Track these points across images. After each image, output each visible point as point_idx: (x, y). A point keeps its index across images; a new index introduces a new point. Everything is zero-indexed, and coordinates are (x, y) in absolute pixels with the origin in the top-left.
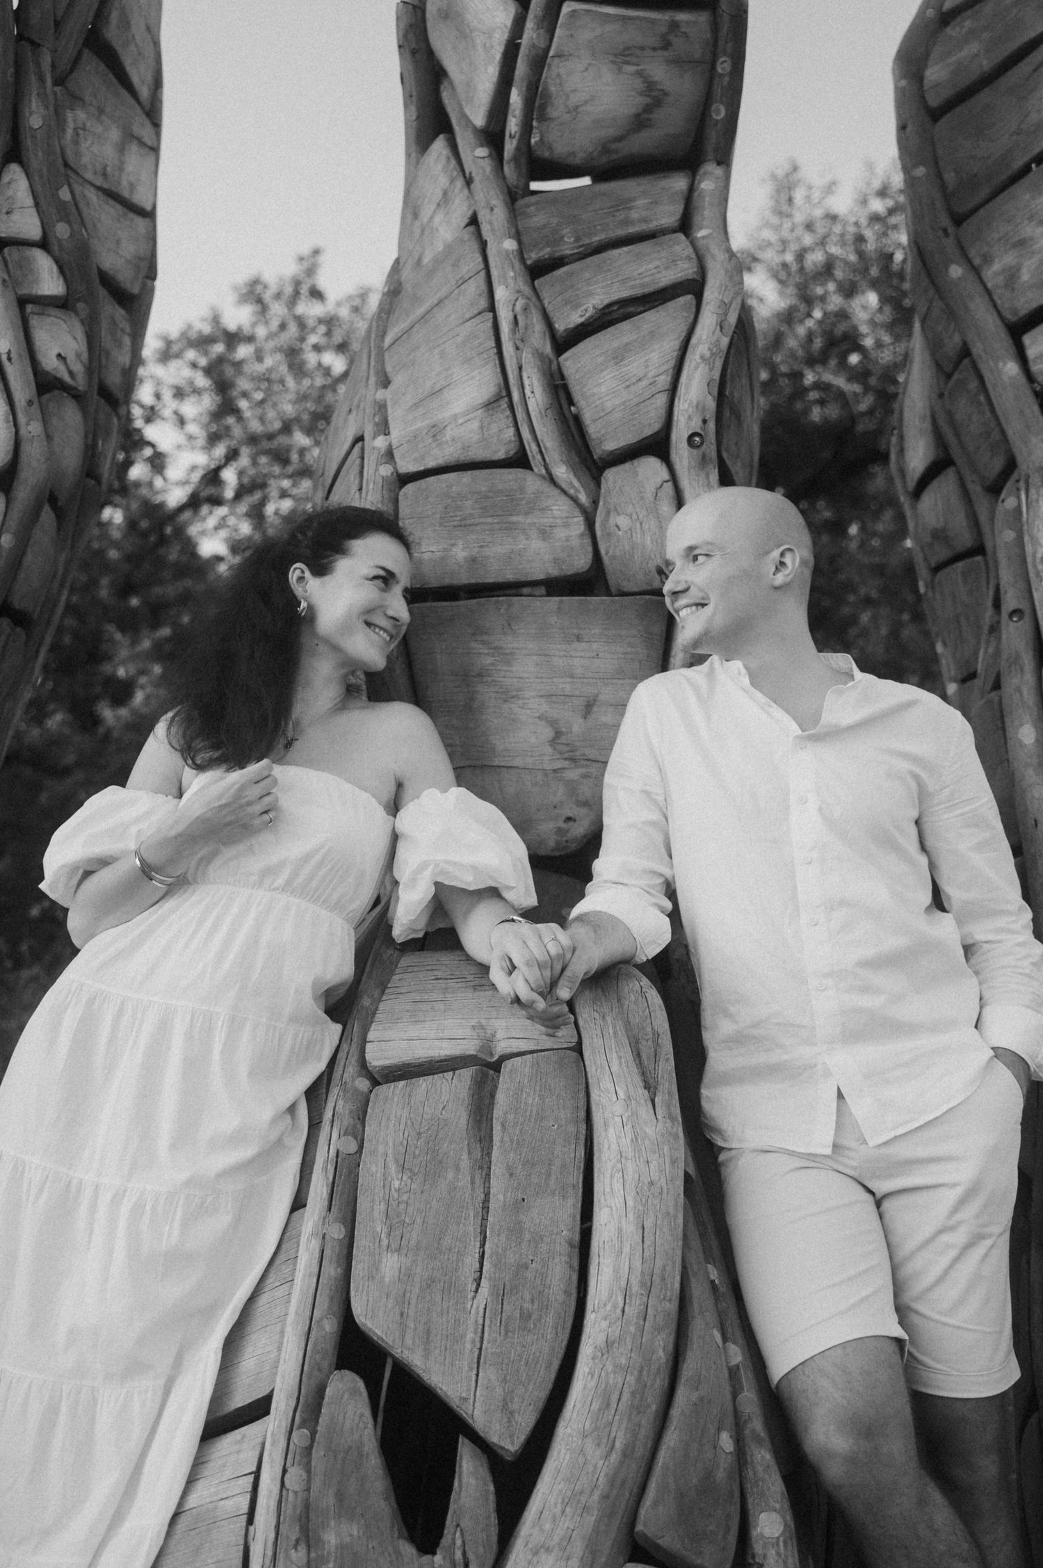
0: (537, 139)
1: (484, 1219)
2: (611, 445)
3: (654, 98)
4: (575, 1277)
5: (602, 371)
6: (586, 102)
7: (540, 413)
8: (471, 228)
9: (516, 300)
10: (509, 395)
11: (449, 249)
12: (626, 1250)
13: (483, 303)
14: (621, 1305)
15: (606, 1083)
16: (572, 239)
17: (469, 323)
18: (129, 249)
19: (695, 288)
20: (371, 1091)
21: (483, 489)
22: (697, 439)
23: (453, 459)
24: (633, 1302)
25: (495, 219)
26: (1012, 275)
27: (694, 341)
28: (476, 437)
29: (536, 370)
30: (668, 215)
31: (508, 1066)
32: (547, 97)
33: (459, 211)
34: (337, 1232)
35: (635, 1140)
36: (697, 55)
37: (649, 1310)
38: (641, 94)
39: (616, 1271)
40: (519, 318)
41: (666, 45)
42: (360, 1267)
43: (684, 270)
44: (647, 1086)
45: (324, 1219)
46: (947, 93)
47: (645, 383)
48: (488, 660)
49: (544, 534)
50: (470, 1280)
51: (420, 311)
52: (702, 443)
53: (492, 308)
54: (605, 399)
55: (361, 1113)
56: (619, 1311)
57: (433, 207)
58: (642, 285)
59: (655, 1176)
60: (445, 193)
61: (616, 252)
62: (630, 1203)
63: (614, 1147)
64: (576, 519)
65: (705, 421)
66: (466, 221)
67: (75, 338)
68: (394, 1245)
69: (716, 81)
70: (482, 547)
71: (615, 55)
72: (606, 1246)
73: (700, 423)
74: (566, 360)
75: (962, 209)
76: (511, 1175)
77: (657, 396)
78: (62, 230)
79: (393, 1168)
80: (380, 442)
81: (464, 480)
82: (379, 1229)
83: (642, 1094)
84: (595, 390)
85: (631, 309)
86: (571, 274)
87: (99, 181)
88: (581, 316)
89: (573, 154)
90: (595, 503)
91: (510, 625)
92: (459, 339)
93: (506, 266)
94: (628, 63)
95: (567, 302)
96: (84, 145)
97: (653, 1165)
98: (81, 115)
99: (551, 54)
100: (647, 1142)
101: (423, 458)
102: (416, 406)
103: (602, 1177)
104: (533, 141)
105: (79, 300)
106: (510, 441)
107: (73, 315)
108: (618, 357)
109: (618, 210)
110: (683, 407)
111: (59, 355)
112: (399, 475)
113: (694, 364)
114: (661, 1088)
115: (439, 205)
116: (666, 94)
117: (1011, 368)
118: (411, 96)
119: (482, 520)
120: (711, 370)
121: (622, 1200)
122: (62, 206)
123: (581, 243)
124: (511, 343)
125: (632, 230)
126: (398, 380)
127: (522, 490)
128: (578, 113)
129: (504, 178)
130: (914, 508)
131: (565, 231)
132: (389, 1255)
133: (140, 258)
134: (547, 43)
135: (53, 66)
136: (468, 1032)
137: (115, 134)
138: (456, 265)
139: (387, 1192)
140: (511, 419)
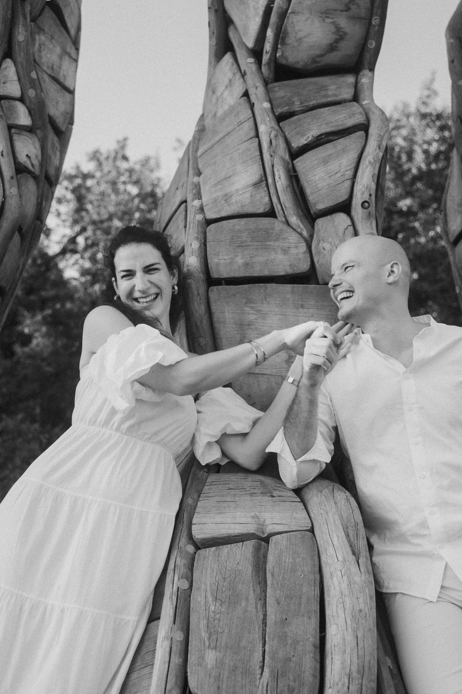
0: (280, 54)
1: (264, 631)
2: (321, 206)
3: (340, 36)
4: (318, 666)
5: (316, 168)
6: (306, 37)
7: (283, 188)
8: (245, 98)
9: (271, 131)
10: (266, 180)
11: (232, 109)
12: (348, 650)
13: (253, 133)
14: (347, 684)
15: (331, 550)
16: (299, 103)
17: (246, 143)
18: (62, 107)
19: (365, 127)
20: (195, 553)
21: (252, 227)
22: (366, 204)
23: (236, 212)
24: (354, 682)
25: (258, 92)
27: (365, 154)
28: (248, 201)
29: (281, 167)
30: (347, 93)
31: (273, 539)
32: (286, 33)
33: (239, 89)
34: (179, 636)
35: (349, 584)
36: (363, 15)
37: (363, 687)
38: (333, 33)
39: (343, 663)
40: (273, 141)
41: (348, 9)
42: (193, 658)
43: (359, 119)
44: (354, 553)
45: (172, 628)
47: (339, 175)
48: (252, 317)
49: (285, 251)
50: (258, 667)
51: (217, 138)
52: (368, 207)
53: (257, 136)
54: (317, 183)
55: (190, 566)
56: (346, 689)
57: (223, 88)
58: (337, 126)
59: (362, 606)
60: (230, 81)
61: (322, 110)
62: (349, 622)
63: (337, 588)
64: (301, 244)
65: (370, 195)
66: (241, 94)
67: (35, 148)
68: (212, 645)
69: (371, 28)
70: (252, 257)
71: (321, 13)
72: (336, 649)
73: (368, 196)
74: (298, 162)
76: (278, 604)
77: (346, 182)
78: (31, 93)
79: (210, 599)
80: (197, 203)
81: (242, 223)
82: (203, 635)
83: (352, 558)
84: (312, 178)
85: (331, 138)
86: (299, 120)
87: (49, 72)
88: (306, 140)
89: (298, 62)
90: (312, 236)
91: (265, 298)
92: (240, 151)
93: (265, 115)
94: (328, 17)
95: (298, 133)
96: (43, 53)
97: (361, 600)
98: (43, 38)
99: (289, 11)
100: (356, 586)
101: (219, 211)
102: (216, 185)
103: (331, 606)
104: (278, 55)
105: (38, 128)
106: (266, 204)
107: (35, 136)
108: (325, 161)
109: (321, 91)
110: (359, 188)
111: (27, 155)
112: (206, 219)
113: (365, 166)
114: (362, 554)
115: (226, 87)
116: (346, 34)
118: (213, 33)
119: (251, 243)
120: (374, 169)
121: (344, 620)
122: (32, 81)
123: (304, 105)
124: (268, 153)
125: (329, 99)
126: (206, 172)
127: (273, 229)
128: (301, 42)
129: (262, 73)
130: (453, 250)
131: (295, 99)
132: (210, 651)
133: (67, 113)
134: (287, 7)
135: (31, 13)
136: (250, 520)
137: (58, 50)
138: (237, 114)
139: (207, 614)
140: (267, 192)
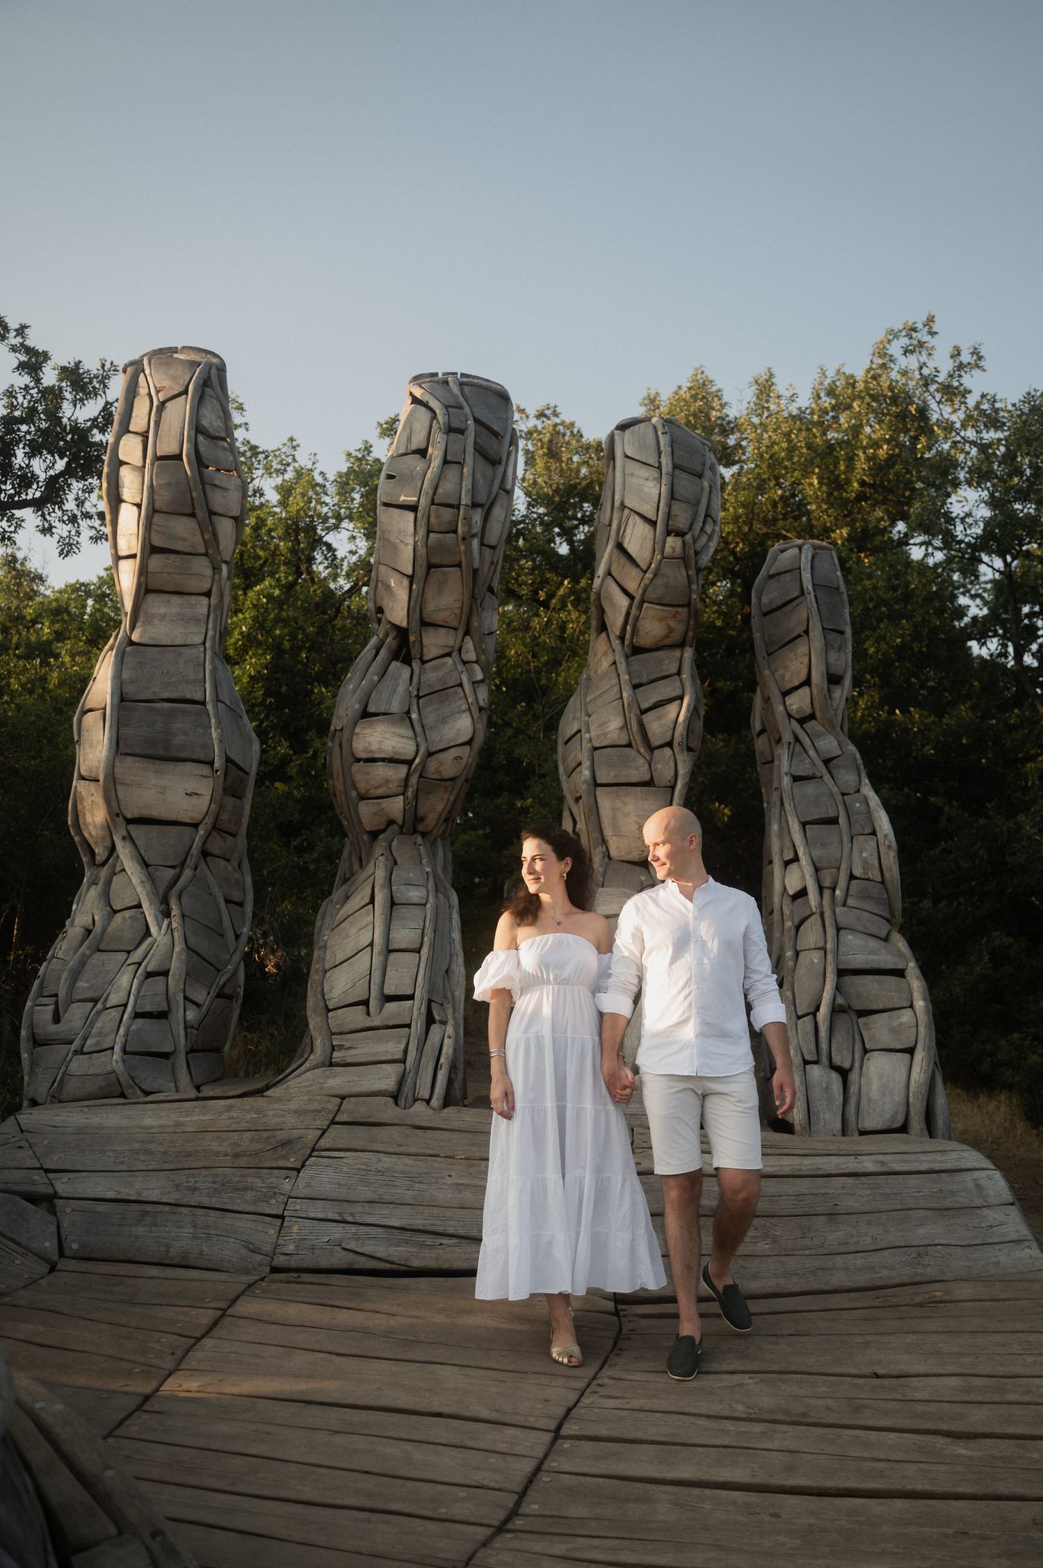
2: (657, 744)
3: (671, 630)
5: (654, 721)
6: (650, 631)
7: (636, 732)
8: (614, 666)
9: (630, 697)
10: (627, 726)
13: (619, 696)
16: (646, 675)
17: (615, 701)
19: (682, 697)
21: (618, 754)
22: (680, 743)
23: (610, 744)
25: (622, 667)
26: (783, 676)
27: (680, 715)
28: (617, 738)
29: (635, 722)
30: (675, 668)
32: (638, 631)
33: (610, 659)
38: (668, 630)
40: (630, 703)
41: (676, 617)
43: (678, 692)
46: (768, 609)
47: (666, 726)
48: (618, 805)
49: (637, 769)
51: (598, 693)
52: (682, 744)
53: (622, 698)
54: (654, 730)
58: (666, 696)
60: (605, 651)
61: (659, 682)
64: (646, 765)
66: (612, 662)
69: (690, 626)
70: (619, 772)
71: (660, 619)
73: (682, 738)
74: (643, 717)
75: (770, 651)
77: (670, 729)
80: (587, 735)
81: (613, 750)
84: (651, 727)
85: (661, 704)
86: (645, 689)
88: (649, 704)
89: (646, 644)
90: (652, 760)
91: (627, 795)
92: (612, 707)
93: (625, 683)
94: (664, 621)
95: (644, 699)
101: (600, 743)
102: (599, 727)
104: (634, 640)
106: (627, 740)
108: (659, 717)
109: (659, 665)
110: (677, 734)
112: (593, 747)
113: (680, 721)
115: (603, 654)
116: (674, 629)
117: (781, 708)
119: (619, 762)
120: (685, 724)
123: (649, 678)
124: (628, 711)
125: (663, 673)
126: (593, 716)
127: (630, 755)
128: (648, 633)
129: (625, 650)
131: (643, 672)
134: (640, 615)
138: (610, 679)
140: (627, 733)
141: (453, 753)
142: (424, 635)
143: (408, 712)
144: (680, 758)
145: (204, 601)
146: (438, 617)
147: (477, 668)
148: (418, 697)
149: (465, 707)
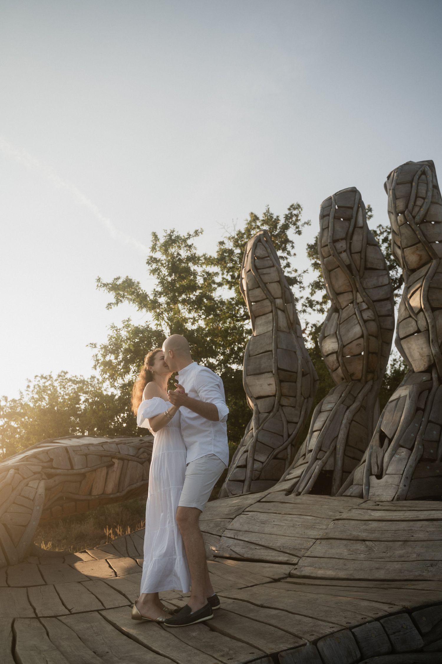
2: (417, 312)
3: (421, 256)
6: (412, 260)
32: (407, 262)
38: (418, 256)
43: (421, 284)
49: (412, 326)
67: (371, 313)
78: (365, 299)
87: (373, 287)
98: (367, 280)
107: (370, 309)
110: (422, 305)
111: (367, 316)
122: (364, 296)
137: (375, 278)
141: (355, 343)
142: (339, 299)
143: (336, 333)
144: (426, 315)
145: (271, 314)
146: (341, 290)
147: (364, 304)
148: (340, 324)
149: (357, 322)
